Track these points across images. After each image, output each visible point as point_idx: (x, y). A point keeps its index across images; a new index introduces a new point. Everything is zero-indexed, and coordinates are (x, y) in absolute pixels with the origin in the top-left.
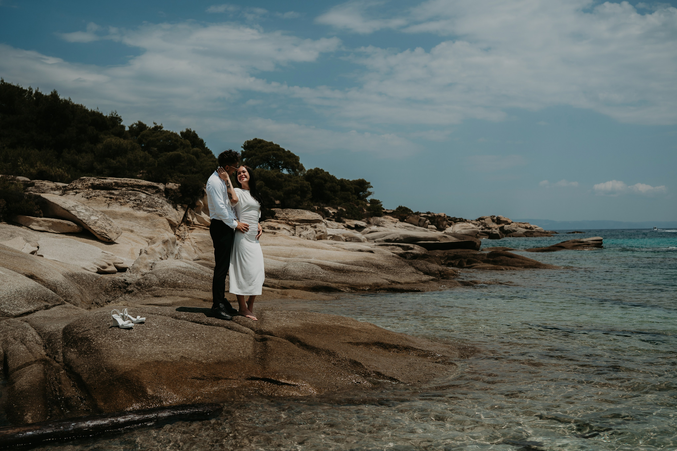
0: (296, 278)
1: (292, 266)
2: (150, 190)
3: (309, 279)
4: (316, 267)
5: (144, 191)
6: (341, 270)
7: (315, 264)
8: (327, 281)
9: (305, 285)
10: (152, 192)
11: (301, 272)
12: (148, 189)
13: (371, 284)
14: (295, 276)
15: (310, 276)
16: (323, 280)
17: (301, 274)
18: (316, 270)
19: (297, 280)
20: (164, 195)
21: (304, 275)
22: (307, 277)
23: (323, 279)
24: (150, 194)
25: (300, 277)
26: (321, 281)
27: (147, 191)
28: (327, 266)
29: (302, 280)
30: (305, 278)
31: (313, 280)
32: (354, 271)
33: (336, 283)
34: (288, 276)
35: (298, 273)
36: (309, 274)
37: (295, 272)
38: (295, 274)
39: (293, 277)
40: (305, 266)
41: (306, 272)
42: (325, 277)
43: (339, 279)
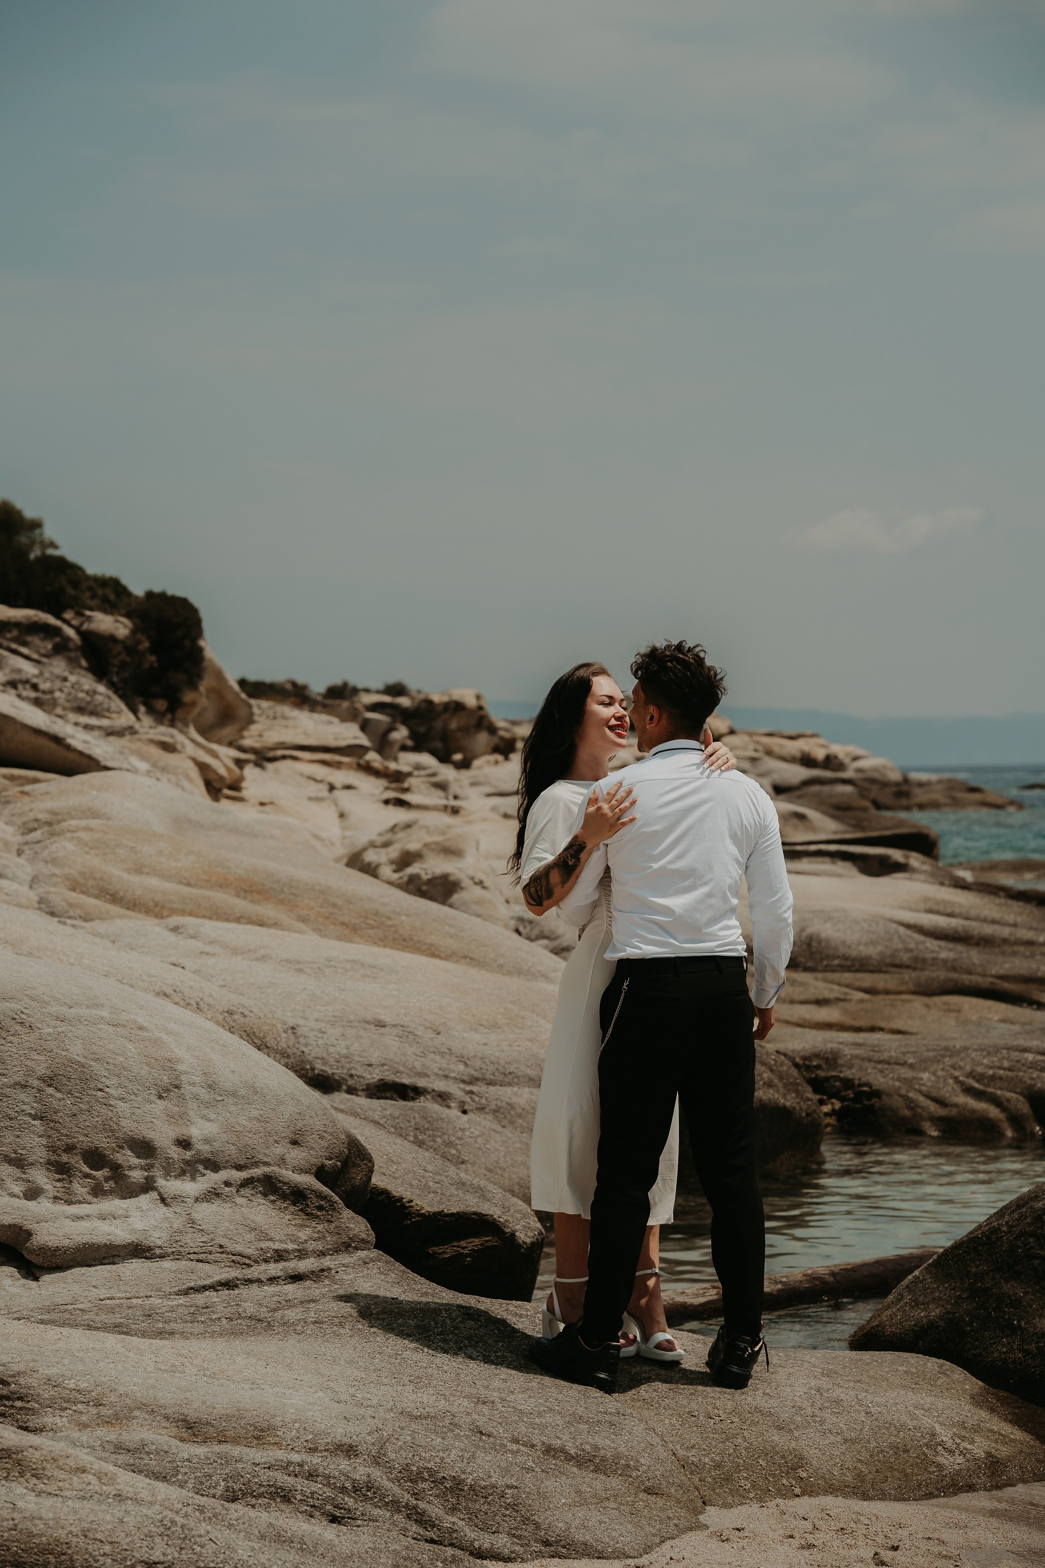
0: (862, 965)
1: (828, 926)
2: (35, 640)
3: (908, 967)
4: (902, 930)
5: (14, 646)
10: (43, 651)
11: (866, 944)
12: (29, 639)
14: (854, 959)
15: (905, 958)
16: (955, 970)
17: (873, 952)
18: (909, 937)
19: (870, 972)
20: (84, 663)
21: (883, 955)
22: (897, 961)
23: (956, 967)
24: (35, 656)
25: (875, 962)
26: (948, 969)
27: (25, 644)
29: (886, 973)
30: (896, 966)
31: (922, 970)
34: (828, 957)
35: (862, 948)
36: (896, 950)
37: (849, 947)
38: (854, 953)
39: (849, 963)
40: (870, 926)
41: (886, 947)
42: (955, 960)
43: (1007, 966)
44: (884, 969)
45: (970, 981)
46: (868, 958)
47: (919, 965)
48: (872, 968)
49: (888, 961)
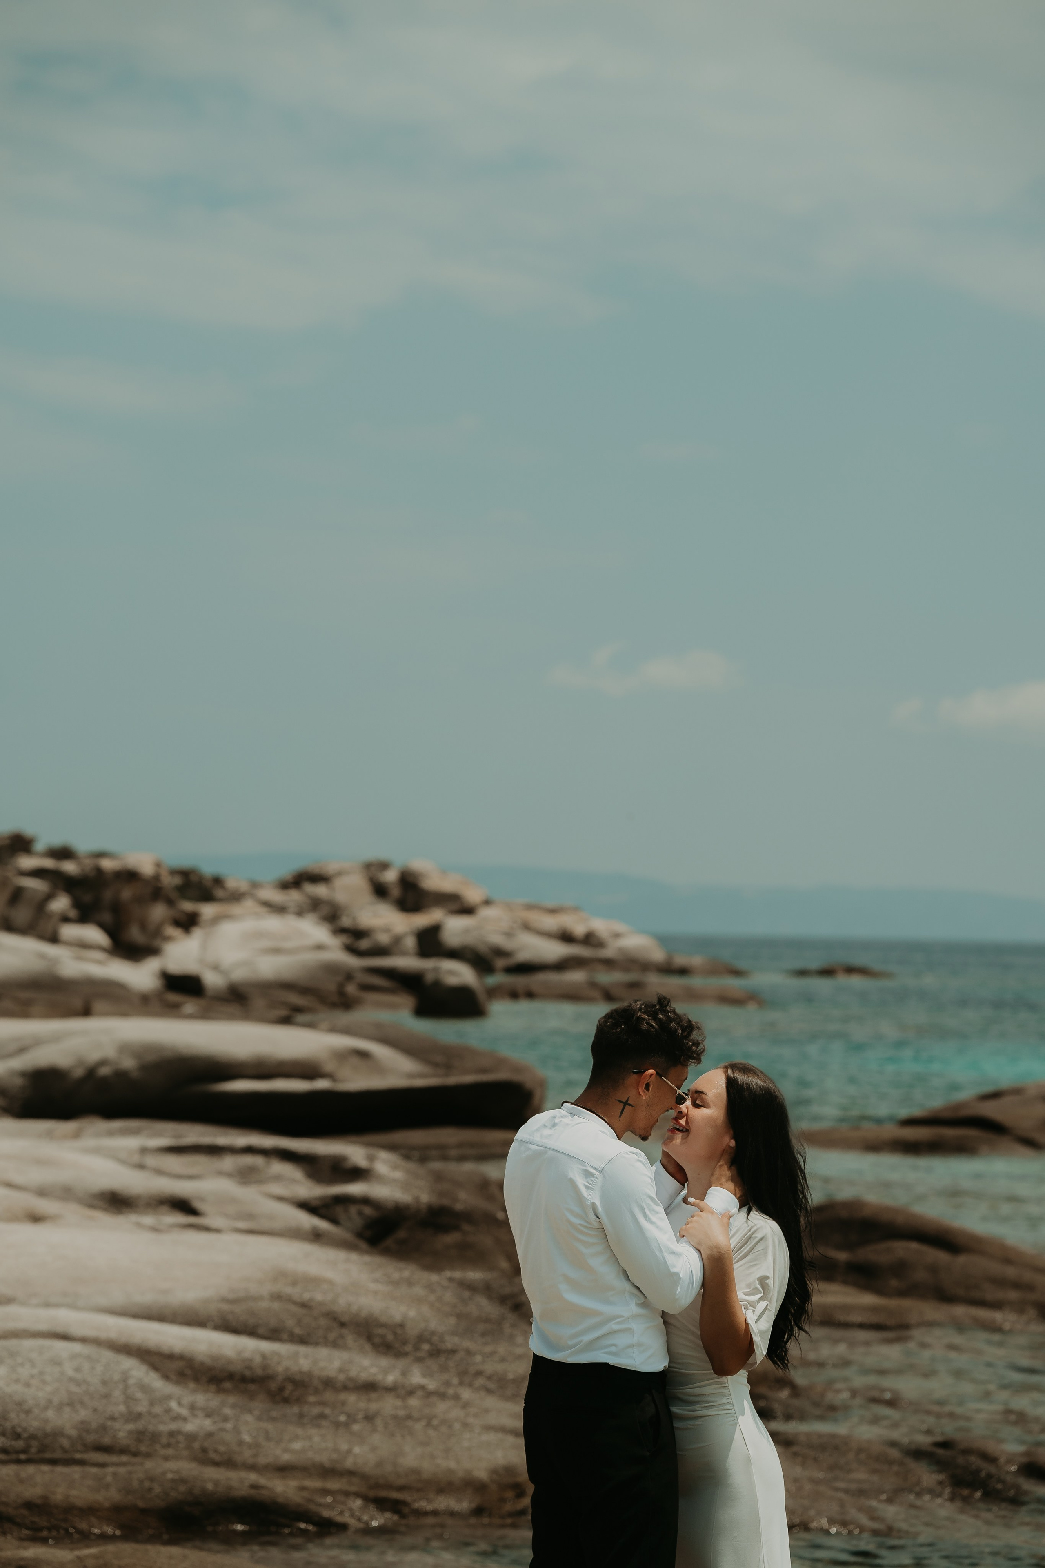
0: (43, 1448)
3: (123, 1451)
4: (138, 1371)
6: (253, 1380)
7: (97, 1342)
8: (229, 1463)
9: (111, 1496)
11: (60, 1408)
13: (481, 1474)
14: (33, 1437)
15: (123, 1432)
16: (204, 1457)
18: (144, 1388)
19: (53, 1462)
21: (84, 1426)
22: (107, 1440)
23: (204, 1450)
25: (65, 1443)
26: (195, 1459)
28: (171, 1357)
29: (81, 1463)
30: (101, 1449)
31: (148, 1455)
32: (328, 1383)
33: (283, 1470)
35: (50, 1414)
36: (113, 1418)
37: (28, 1412)
38: (34, 1425)
39: (20, 1444)
40: (78, 1370)
41: (95, 1410)
42: (210, 1435)
43: (297, 1446)
44: (78, 1456)
45: (216, 1483)
46: (58, 1433)
47: (143, 1448)
48: (58, 1455)
49: (91, 1438)
